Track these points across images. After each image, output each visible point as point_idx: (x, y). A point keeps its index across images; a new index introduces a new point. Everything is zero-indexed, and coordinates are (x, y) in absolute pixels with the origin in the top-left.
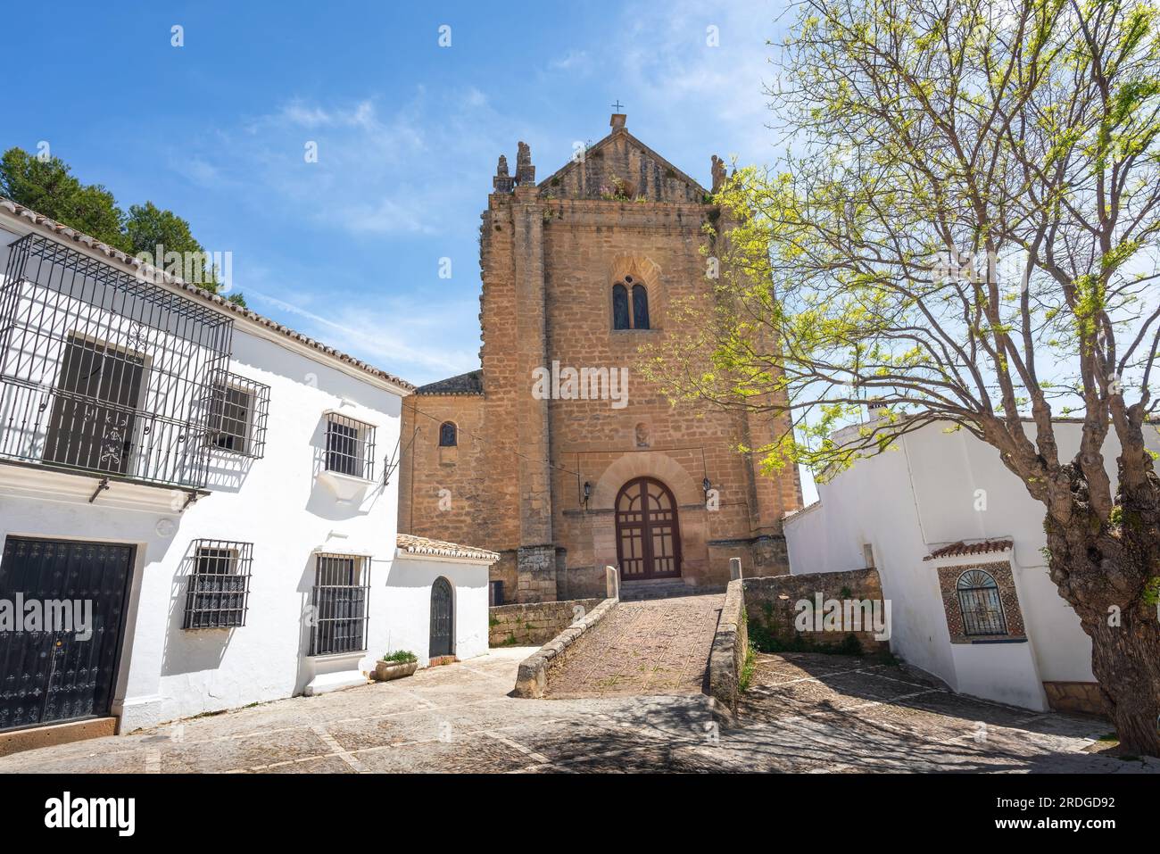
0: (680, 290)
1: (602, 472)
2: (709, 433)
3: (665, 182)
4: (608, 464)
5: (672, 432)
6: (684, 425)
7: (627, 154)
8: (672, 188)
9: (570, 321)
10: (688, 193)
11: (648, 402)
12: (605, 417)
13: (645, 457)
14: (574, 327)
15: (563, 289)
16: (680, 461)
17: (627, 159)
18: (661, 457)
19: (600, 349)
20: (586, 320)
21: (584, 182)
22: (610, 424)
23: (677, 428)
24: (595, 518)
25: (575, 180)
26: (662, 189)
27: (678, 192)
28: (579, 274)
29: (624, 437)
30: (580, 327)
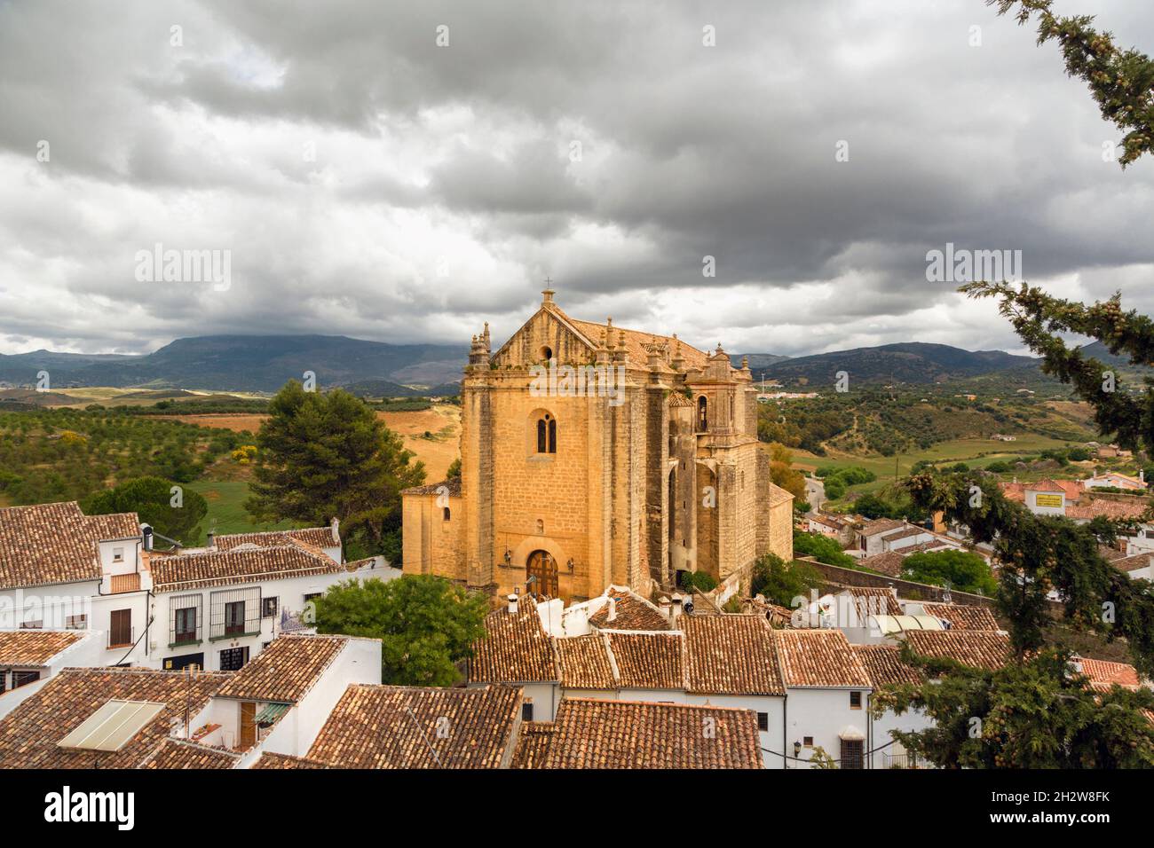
0: (568, 433)
1: (518, 545)
2: (578, 529)
3: (572, 344)
4: (521, 541)
5: (556, 526)
6: (563, 523)
7: (548, 325)
8: (576, 349)
9: (505, 452)
10: (586, 353)
11: (545, 506)
12: (522, 513)
13: (541, 540)
14: (507, 456)
15: (502, 431)
16: (560, 545)
17: (548, 328)
18: (550, 541)
19: (520, 471)
20: (512, 451)
21: (521, 350)
22: (523, 518)
23: (560, 525)
24: (513, 570)
25: (516, 349)
26: (569, 350)
27: (580, 352)
28: (510, 421)
29: (530, 526)
30: (510, 456)
